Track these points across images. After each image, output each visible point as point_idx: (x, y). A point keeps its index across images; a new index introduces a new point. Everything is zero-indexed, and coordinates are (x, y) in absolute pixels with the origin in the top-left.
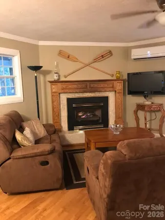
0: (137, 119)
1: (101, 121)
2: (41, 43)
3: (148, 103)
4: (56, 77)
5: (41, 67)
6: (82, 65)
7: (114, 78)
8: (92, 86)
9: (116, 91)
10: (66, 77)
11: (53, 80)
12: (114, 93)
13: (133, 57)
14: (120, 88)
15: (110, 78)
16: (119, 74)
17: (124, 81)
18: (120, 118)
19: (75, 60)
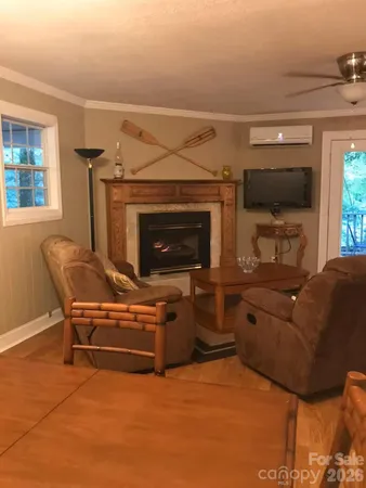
0: (257, 253)
1: (196, 257)
2: (90, 104)
3: (278, 222)
4: (118, 173)
5: (102, 151)
6: (164, 151)
7: (219, 177)
8: (184, 190)
9: (222, 203)
10: (134, 172)
11: (112, 177)
12: (219, 205)
13: (252, 142)
14: (230, 197)
15: (210, 177)
16: (229, 171)
17: (236, 183)
18: (229, 251)
19: (151, 141)
